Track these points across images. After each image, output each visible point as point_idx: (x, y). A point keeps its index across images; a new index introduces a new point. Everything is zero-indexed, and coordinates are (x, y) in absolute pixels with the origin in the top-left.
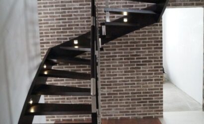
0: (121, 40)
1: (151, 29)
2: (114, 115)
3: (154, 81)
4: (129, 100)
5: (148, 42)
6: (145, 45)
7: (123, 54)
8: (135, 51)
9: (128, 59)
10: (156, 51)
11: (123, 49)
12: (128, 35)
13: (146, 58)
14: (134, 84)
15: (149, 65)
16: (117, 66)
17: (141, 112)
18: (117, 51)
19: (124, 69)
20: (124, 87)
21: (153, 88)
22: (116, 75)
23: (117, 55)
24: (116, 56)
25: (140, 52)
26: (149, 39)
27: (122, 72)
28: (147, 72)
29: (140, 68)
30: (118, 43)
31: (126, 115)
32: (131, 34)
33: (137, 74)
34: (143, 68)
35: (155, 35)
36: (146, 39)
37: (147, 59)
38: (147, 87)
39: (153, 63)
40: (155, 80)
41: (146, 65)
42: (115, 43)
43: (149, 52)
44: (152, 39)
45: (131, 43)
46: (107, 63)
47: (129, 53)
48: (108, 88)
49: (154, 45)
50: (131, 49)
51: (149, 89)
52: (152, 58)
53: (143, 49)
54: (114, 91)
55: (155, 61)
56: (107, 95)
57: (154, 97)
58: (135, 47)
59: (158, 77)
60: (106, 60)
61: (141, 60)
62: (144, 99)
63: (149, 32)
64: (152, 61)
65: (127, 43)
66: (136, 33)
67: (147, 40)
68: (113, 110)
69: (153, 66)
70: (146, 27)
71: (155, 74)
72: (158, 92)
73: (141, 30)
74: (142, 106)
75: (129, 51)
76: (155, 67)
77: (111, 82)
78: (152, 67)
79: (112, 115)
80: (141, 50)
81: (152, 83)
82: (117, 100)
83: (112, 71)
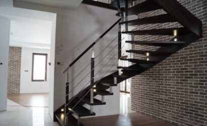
0: (174, 56)
1: (197, 44)
2: (169, 119)
3: (199, 94)
4: (179, 108)
5: (194, 57)
6: (192, 60)
7: (176, 68)
8: (184, 65)
9: (179, 72)
10: (201, 65)
11: (175, 64)
12: (179, 51)
13: (192, 72)
14: (183, 94)
15: (195, 78)
16: (171, 77)
17: (187, 121)
18: (172, 65)
19: (176, 80)
20: (175, 96)
21: (199, 101)
22: (170, 85)
23: (171, 68)
24: (170, 69)
25: (188, 66)
26: (195, 54)
27: (174, 83)
28: (193, 85)
29: (187, 81)
30: (172, 59)
31: (176, 121)
32: (181, 51)
33: (185, 86)
34: (190, 80)
35: (200, 50)
36: (192, 54)
37: (194, 73)
38: (193, 99)
39: (198, 76)
40: (201, 93)
41: (192, 78)
42: (170, 59)
43: (195, 66)
44: (198, 53)
45: (181, 58)
46: (165, 75)
47: (180, 67)
48: (165, 95)
49: (199, 59)
50: (181, 64)
51: (195, 102)
52: (198, 71)
53: (190, 63)
54: (169, 98)
55: (200, 75)
56: (164, 101)
57: (199, 111)
58: (184, 62)
59: (203, 91)
60: (165, 72)
61: (189, 73)
62: (190, 110)
63: (195, 47)
64: (197, 75)
65: (178, 58)
66: (185, 49)
67: (193, 55)
68: (167, 114)
69: (199, 79)
70: (193, 43)
71: (201, 87)
72: (203, 106)
73: (188, 47)
74: (189, 117)
75: (179, 65)
76: (200, 81)
77: (167, 90)
78: (197, 81)
79: (166, 118)
80: (189, 64)
81: (197, 96)
82: (170, 106)
83: (168, 81)
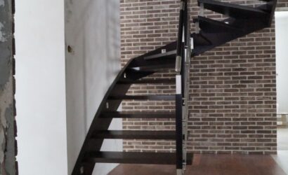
0: (221, 49)
1: (260, 35)
2: (211, 148)
3: (264, 104)
4: (230, 128)
5: (257, 52)
6: (253, 57)
7: (224, 68)
8: (239, 64)
9: (230, 74)
10: (268, 65)
11: (223, 62)
12: (230, 43)
13: (253, 73)
14: (238, 107)
15: (258, 82)
16: (216, 83)
17: (246, 145)
18: (216, 63)
19: (224, 86)
20: (224, 111)
21: (263, 113)
22: (213, 95)
23: (216, 68)
24: (214, 70)
25: (245, 65)
26: (257, 48)
27: (221, 91)
28: (255, 91)
29: (245, 86)
30: (217, 53)
31: (226, 148)
32: (234, 42)
33: (242, 94)
34: (249, 86)
35: (265, 44)
36: (253, 48)
37: (255, 75)
38: (255, 111)
39: (263, 79)
40: (266, 102)
41: (253, 82)
42: (213, 54)
43: (258, 65)
44: (261, 48)
45: (234, 53)
46: (203, 79)
47: (232, 66)
48: (203, 111)
49: (265, 56)
50: (234, 61)
51: (257, 115)
52: (262, 73)
53: (249, 61)
54: (210, 115)
55: (265, 77)
56: (201, 121)
57: (264, 126)
58: (239, 59)
59: (270, 98)
60: (202, 75)
61: (247, 76)
62: (250, 128)
63: (257, 39)
64: (261, 78)
65: (229, 53)
66: (241, 40)
67: (255, 50)
68: (208, 141)
69: (263, 84)
70: (254, 33)
71: (266, 94)
72: (269, 119)
73: (247, 37)
74: (248, 138)
75: (231, 63)
76: (265, 86)
77: (207, 103)
78: (261, 86)
79: (207, 148)
80: (247, 63)
81: (261, 107)
82: (214, 128)
83: (208, 89)
